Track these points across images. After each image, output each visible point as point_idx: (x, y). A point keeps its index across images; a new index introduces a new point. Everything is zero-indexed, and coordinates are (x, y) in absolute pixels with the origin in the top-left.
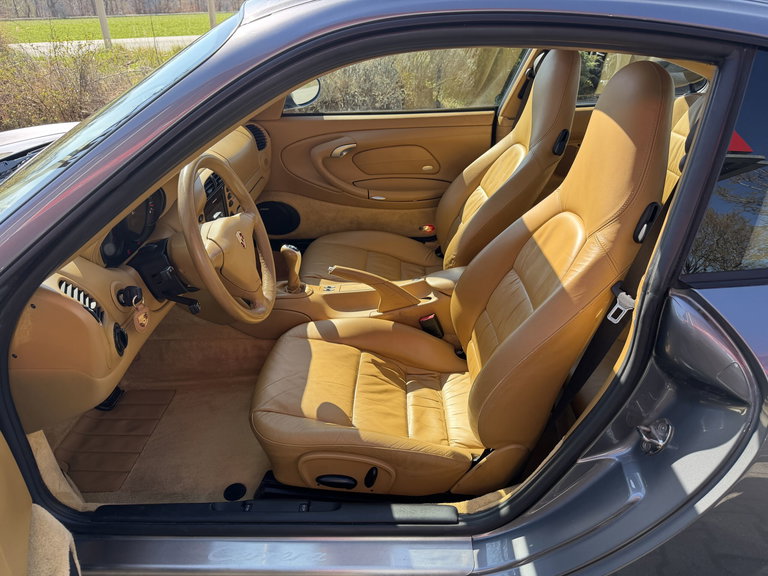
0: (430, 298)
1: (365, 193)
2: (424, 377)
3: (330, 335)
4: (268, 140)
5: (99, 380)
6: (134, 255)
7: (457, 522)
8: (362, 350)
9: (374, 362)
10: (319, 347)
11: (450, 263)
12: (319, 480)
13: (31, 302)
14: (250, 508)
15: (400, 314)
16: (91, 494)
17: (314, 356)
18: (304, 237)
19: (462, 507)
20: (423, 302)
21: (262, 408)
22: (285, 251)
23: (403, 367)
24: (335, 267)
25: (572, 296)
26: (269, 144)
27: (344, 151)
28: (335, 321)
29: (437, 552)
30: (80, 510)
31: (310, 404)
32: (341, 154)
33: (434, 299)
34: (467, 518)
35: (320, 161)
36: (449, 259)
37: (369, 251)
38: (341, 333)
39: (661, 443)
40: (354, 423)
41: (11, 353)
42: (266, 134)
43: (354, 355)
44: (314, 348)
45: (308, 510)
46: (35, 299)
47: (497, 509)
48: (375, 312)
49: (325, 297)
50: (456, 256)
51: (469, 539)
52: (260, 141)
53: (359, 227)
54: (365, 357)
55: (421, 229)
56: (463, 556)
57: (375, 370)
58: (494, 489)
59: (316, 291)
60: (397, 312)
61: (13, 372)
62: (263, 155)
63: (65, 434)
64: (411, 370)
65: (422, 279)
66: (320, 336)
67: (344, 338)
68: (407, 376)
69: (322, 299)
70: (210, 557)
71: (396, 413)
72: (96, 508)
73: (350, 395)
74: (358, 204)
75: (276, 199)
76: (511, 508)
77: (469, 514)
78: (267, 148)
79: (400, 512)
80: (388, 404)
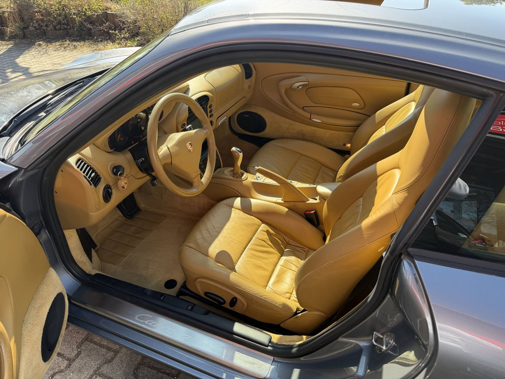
0: (316, 199)
1: (308, 115)
2: (298, 249)
3: (247, 209)
4: (254, 72)
5: (91, 213)
6: (135, 144)
7: (267, 346)
8: (263, 222)
9: (267, 232)
10: (236, 215)
11: (340, 178)
12: (206, 294)
13: (61, 169)
14: (163, 298)
15: (294, 205)
16: (105, 263)
17: (231, 220)
18: (267, 136)
19: (276, 338)
20: (311, 201)
21: (188, 244)
22: (233, 151)
23: (286, 238)
24: (259, 167)
25: (364, 233)
26: (254, 75)
27: (300, 85)
28: (252, 200)
29: (251, 359)
30: (87, 272)
31: (214, 249)
32: (298, 87)
33: (318, 201)
34: (275, 346)
35: (283, 91)
36: (340, 175)
37: (302, 155)
38: (253, 209)
39: (384, 348)
40: (237, 267)
41: (55, 191)
42: (253, 69)
43: (256, 224)
44: (233, 215)
45: (191, 310)
46: (63, 167)
47: (291, 347)
48: (280, 200)
49: (254, 183)
50: (344, 174)
51: (272, 358)
52: (248, 72)
53: (302, 137)
54: (263, 227)
55: (345, 145)
56: (264, 367)
57: (266, 237)
58: (300, 334)
59: (249, 178)
60: (292, 204)
61: (56, 199)
62: (247, 82)
63: (104, 227)
64: (291, 242)
65: (315, 186)
66: (241, 208)
67: (255, 213)
68: (287, 245)
69: (251, 185)
70: (136, 318)
71: (266, 267)
72: (94, 273)
73: (242, 250)
74: (303, 122)
75: (253, 111)
76: (298, 350)
77: (277, 344)
78: (252, 78)
79: (239, 328)
80: (265, 261)
